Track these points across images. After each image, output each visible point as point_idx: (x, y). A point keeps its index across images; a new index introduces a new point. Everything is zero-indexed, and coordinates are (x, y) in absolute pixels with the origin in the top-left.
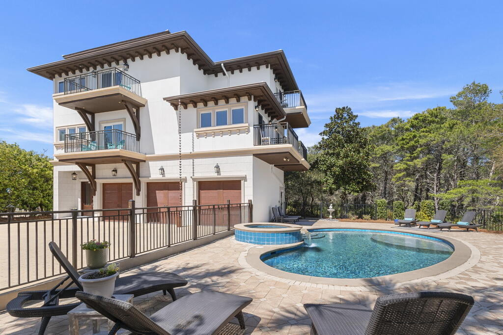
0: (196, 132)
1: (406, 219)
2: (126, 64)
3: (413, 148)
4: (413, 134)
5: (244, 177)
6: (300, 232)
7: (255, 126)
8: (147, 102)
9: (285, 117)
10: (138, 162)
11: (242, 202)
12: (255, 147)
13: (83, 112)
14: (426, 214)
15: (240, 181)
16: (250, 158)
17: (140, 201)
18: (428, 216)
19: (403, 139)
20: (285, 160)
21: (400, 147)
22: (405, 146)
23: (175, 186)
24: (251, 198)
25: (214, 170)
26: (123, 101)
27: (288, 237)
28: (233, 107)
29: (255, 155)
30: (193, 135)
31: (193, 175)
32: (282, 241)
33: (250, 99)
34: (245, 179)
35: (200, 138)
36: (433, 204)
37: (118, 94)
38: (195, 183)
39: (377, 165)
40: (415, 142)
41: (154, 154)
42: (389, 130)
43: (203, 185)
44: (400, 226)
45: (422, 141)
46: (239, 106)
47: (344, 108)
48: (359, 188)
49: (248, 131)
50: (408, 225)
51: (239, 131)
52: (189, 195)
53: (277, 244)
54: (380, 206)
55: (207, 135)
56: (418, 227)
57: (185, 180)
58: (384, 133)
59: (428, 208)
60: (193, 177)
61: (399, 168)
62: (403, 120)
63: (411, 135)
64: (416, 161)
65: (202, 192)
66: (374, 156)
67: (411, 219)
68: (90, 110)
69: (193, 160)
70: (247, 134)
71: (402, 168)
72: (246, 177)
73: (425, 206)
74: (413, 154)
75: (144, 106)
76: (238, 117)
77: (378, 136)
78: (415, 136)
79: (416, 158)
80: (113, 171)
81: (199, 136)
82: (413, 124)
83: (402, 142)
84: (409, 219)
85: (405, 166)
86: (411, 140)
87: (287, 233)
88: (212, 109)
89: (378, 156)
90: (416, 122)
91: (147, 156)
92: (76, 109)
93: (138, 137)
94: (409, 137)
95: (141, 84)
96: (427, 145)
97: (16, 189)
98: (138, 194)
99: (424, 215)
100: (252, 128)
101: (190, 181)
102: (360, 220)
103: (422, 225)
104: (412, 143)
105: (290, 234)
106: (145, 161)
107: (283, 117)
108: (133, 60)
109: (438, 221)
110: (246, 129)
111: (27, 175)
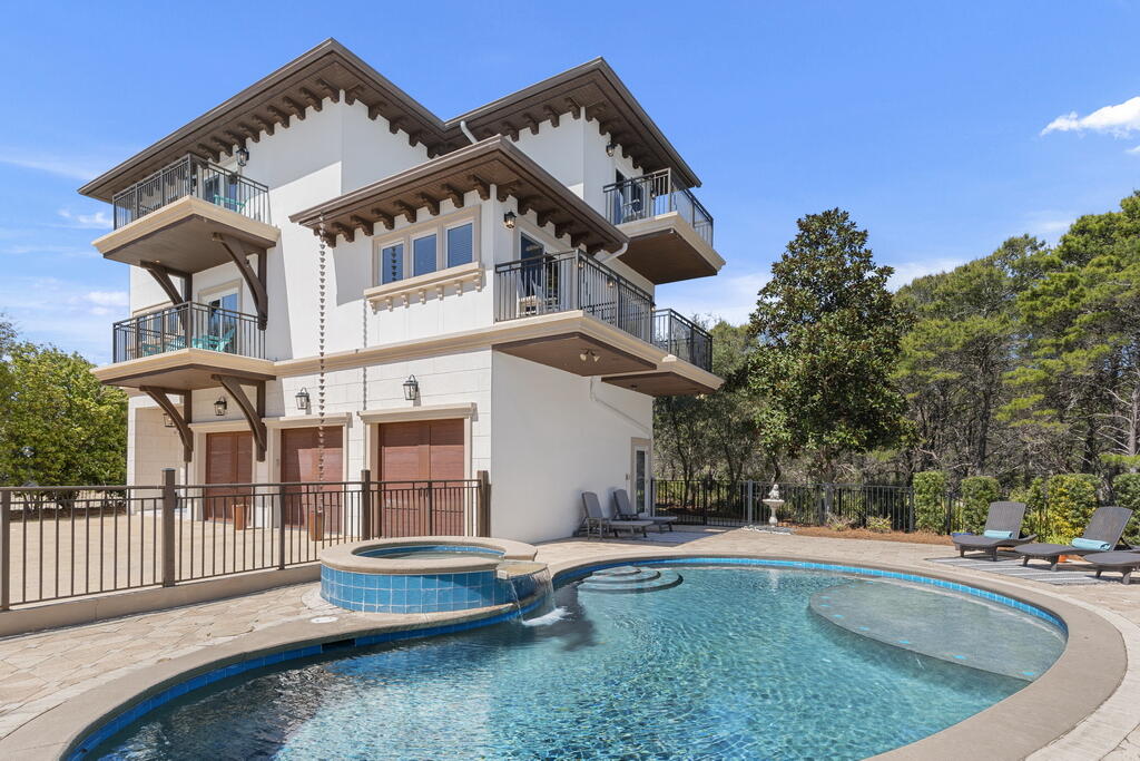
0: (368, 296)
1: (988, 533)
2: (243, 149)
3: (1066, 318)
4: (1067, 275)
5: (469, 409)
6: (496, 572)
7: (499, 269)
8: (279, 235)
9: (626, 246)
10: (260, 382)
11: (467, 477)
12: (497, 324)
13: (161, 272)
14: (1066, 518)
15: (461, 421)
16: (486, 356)
17: (264, 472)
18: (1074, 526)
19: (1035, 295)
20: (583, 357)
21: (1024, 319)
22: (1040, 314)
23: (330, 436)
24: (487, 466)
25: (403, 392)
26: (215, 234)
27: (436, 588)
28: (449, 221)
29: (496, 347)
30: (365, 304)
31: (365, 408)
32: (412, 602)
33: (485, 195)
34: (472, 412)
35: (379, 312)
36: (1091, 488)
37: (192, 216)
38: (368, 427)
39: (954, 375)
40: (1074, 300)
41: (291, 358)
42: (990, 275)
43: (389, 433)
44: (962, 556)
45: (1092, 294)
46: (462, 217)
47: (827, 214)
48: (858, 438)
49: (482, 284)
50: (992, 553)
51: (462, 286)
52: (356, 457)
53: (395, 610)
54: (920, 492)
55: (392, 303)
56: (1021, 561)
57: (348, 420)
58: (974, 283)
59: (1073, 499)
60: (364, 413)
61: (1020, 381)
62: (1039, 242)
63: (1061, 278)
64: (1069, 357)
65: (386, 450)
66: (943, 349)
67: (1004, 535)
68: (181, 268)
69: (365, 370)
70: (479, 291)
71: (1031, 379)
72: (475, 410)
73: (1063, 494)
74: (1067, 334)
75: (273, 244)
76: (461, 248)
77: (959, 293)
78: (1072, 283)
79: (1070, 347)
80: (218, 403)
81: (377, 306)
82: (1069, 248)
83: (1029, 303)
84: (994, 534)
85: (1042, 374)
86: (1059, 293)
87: (434, 577)
88: (405, 233)
89: (955, 348)
90: (1081, 239)
91: (276, 364)
92: (144, 264)
93: (263, 322)
94: (1052, 288)
95: (270, 192)
96: (1109, 304)
97: (63, 448)
98: (261, 458)
99: (1061, 521)
100: (490, 275)
101: (358, 424)
102: (861, 531)
103: (1033, 557)
104: (1065, 302)
105: (442, 578)
106: (274, 378)
107: (621, 247)
108: (257, 139)
109: (1096, 544)
110: (475, 277)
111: (86, 419)
